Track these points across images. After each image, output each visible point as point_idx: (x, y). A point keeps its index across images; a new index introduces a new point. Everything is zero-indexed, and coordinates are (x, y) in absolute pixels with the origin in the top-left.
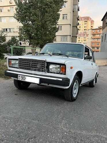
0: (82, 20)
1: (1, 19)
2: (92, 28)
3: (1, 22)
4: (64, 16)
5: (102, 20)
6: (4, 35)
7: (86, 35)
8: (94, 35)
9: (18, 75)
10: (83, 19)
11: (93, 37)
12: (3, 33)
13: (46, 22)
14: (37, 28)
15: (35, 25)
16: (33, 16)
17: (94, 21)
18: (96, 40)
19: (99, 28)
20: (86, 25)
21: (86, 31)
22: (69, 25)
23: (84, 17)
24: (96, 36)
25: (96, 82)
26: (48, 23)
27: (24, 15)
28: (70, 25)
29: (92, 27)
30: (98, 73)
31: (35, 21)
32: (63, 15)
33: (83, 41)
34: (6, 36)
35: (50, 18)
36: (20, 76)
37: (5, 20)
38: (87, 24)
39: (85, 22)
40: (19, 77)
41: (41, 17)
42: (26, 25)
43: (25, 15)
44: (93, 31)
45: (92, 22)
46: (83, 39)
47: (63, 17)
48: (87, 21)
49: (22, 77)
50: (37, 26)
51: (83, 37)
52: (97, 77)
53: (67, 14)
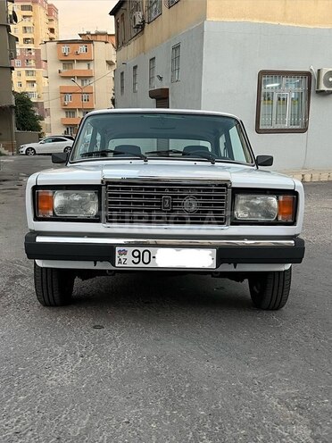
2: (51, 35)
5: (111, 14)
7: (32, 63)
8: (67, 63)
9: (118, 249)
11: (65, 72)
17: (56, 11)
19: (84, 38)
20: (27, 23)
21: (31, 46)
24: (77, 67)
29: (52, 30)
33: (24, 83)
36: (125, 252)
38: (32, 19)
40: (122, 257)
44: (64, 48)
45: (51, 11)
46: (25, 78)
48: (30, 8)
49: (136, 254)
51: (23, 71)
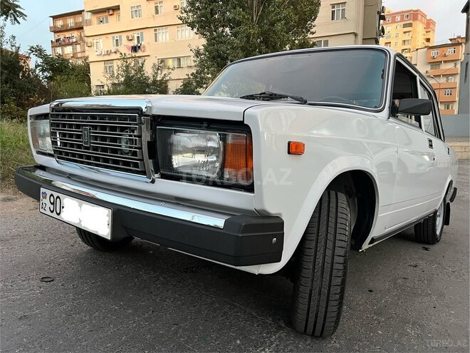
0: (393, 21)
1: (156, 34)
2: (427, 44)
3: (156, 41)
4: (335, 9)
5: (463, 12)
6: (163, 75)
8: (435, 64)
10: (398, 18)
11: (432, 72)
12: (159, 72)
13: (272, 24)
14: (247, 46)
15: (240, 36)
16: (235, 8)
17: (434, 23)
18: (443, 80)
19: (454, 42)
20: (406, 37)
21: (407, 55)
22: (353, 36)
23: (403, 12)
24: (444, 67)
25: (446, 221)
26: (279, 26)
27: (209, 10)
28: (356, 35)
29: (428, 40)
30: (454, 186)
31: (239, 24)
32: (333, 6)
34: (168, 78)
35: (285, 13)
36: (45, 195)
37: (168, 34)
38: (411, 33)
39: (405, 26)
40: (44, 201)
41: (258, 12)
42: (214, 39)
43: (212, 10)
44: (433, 53)
45: (429, 25)
47: (333, 12)
48: (410, 25)
49: (52, 200)
50: (245, 39)
52: (452, 200)
53: (345, 3)
